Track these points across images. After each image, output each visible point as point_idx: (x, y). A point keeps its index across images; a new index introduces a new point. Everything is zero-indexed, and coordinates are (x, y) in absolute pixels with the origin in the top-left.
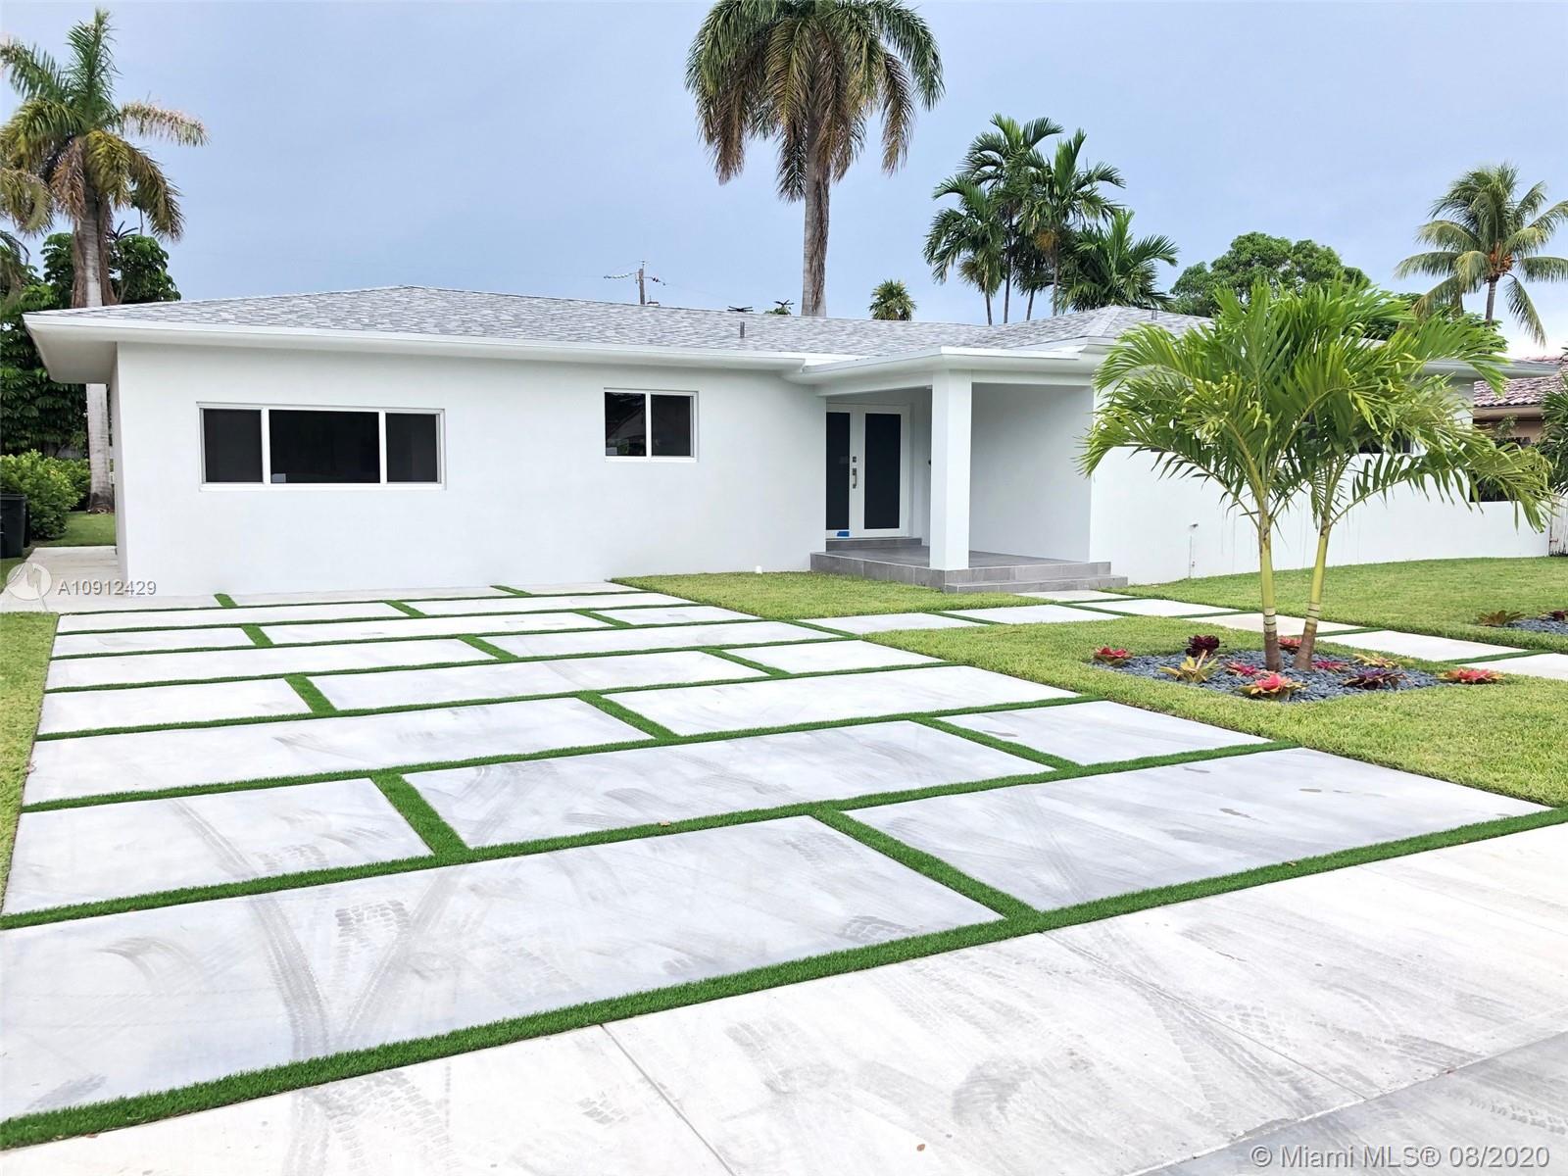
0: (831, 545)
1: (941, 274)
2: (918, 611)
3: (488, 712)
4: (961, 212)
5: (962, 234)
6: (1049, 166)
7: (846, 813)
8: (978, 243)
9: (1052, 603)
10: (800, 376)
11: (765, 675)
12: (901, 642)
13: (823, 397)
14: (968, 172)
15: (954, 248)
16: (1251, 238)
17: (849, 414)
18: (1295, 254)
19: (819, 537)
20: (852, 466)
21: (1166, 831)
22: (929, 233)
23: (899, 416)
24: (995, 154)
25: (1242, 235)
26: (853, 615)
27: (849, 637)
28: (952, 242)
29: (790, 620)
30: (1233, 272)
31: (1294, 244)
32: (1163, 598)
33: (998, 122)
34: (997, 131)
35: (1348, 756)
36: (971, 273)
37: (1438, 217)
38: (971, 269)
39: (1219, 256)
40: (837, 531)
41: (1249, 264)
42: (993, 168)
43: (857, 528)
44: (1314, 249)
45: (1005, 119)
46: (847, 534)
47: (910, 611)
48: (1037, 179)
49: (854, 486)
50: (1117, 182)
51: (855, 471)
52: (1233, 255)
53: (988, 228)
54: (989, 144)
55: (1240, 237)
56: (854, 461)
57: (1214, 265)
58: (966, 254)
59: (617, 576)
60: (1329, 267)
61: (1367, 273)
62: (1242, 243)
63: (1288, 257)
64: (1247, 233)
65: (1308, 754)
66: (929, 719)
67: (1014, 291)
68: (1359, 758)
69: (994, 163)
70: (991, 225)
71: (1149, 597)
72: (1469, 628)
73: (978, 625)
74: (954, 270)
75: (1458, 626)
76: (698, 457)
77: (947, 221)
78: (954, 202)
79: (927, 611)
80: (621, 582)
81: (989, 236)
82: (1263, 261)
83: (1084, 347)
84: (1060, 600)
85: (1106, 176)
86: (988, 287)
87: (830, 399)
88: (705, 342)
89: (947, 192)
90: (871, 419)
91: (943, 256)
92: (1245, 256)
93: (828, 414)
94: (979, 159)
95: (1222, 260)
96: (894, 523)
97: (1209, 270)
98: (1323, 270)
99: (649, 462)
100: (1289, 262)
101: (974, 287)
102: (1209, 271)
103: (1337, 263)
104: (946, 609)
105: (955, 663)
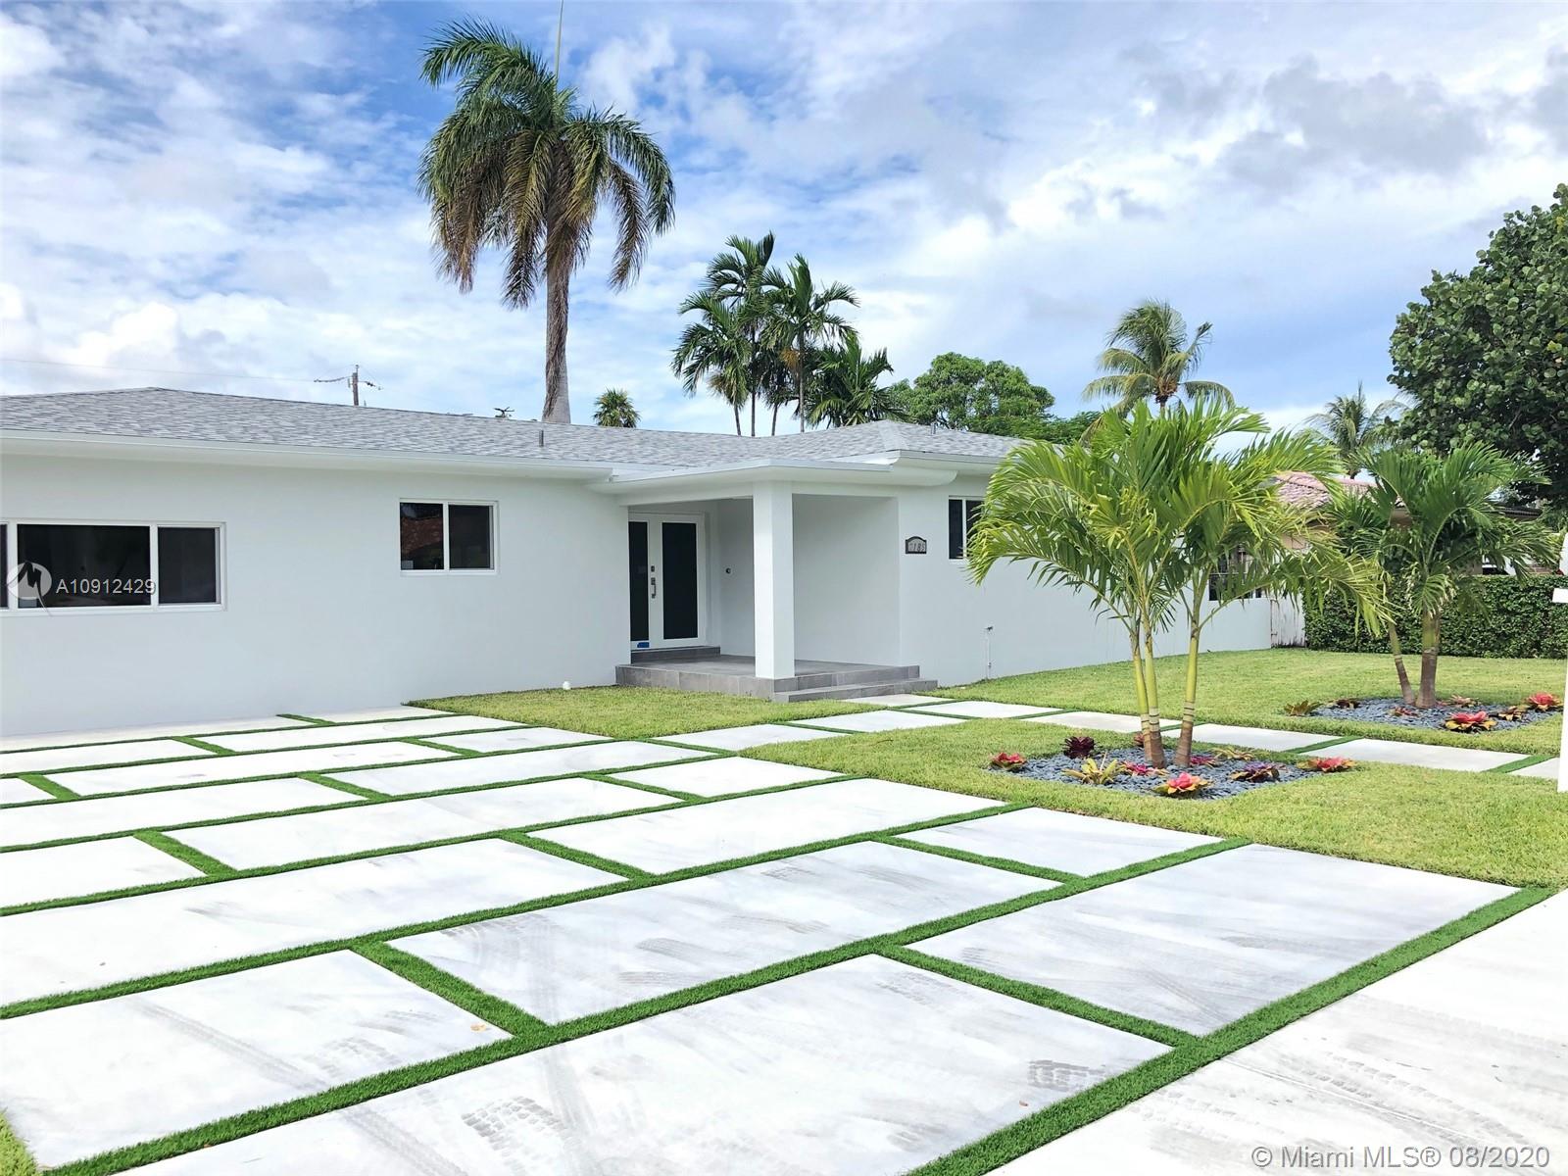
0: (636, 657)
1: (691, 386)
2: (766, 723)
3: (413, 861)
4: (706, 326)
5: (708, 350)
6: (789, 287)
7: (912, 947)
8: (724, 357)
9: (886, 708)
10: (605, 486)
11: (679, 800)
12: (785, 756)
13: (624, 506)
14: (712, 290)
15: (702, 363)
16: (949, 358)
17: (646, 523)
18: (988, 373)
19: (623, 648)
20: (651, 575)
21: (1223, 939)
22: (677, 347)
23: (694, 525)
24: (734, 273)
25: (942, 354)
26: (705, 730)
27: (725, 754)
28: (700, 356)
29: (647, 738)
30: (934, 389)
31: (987, 364)
32: (981, 699)
33: (735, 243)
34: (733, 251)
35: (1302, 849)
36: (719, 387)
37: (1114, 346)
38: (720, 382)
39: (920, 374)
40: (638, 642)
41: (949, 382)
42: (734, 286)
43: (657, 639)
44: (1005, 370)
45: (741, 239)
46: (647, 645)
47: (758, 723)
48: (776, 299)
49: (653, 596)
50: (851, 301)
51: (653, 580)
52: (933, 373)
53: (734, 344)
54: (728, 263)
55: (939, 357)
56: (653, 570)
57: (916, 382)
58: (713, 369)
59: (414, 699)
60: (1019, 385)
61: (1050, 391)
62: (941, 362)
63: (983, 376)
64: (944, 353)
65: (1265, 850)
66: (890, 836)
67: (761, 403)
68: (1315, 850)
69: (734, 281)
70: (738, 341)
71: (967, 699)
72: (1282, 719)
73: (843, 735)
74: (703, 383)
75: (1269, 716)
76: (499, 570)
77: (693, 336)
78: (697, 317)
79: (775, 722)
80: (422, 705)
81: (735, 351)
82: (961, 379)
83: (896, 460)
84: (891, 705)
85: (842, 295)
86: (736, 400)
87: (631, 509)
88: (507, 450)
89: (692, 308)
90: (668, 528)
91: (691, 370)
92: (944, 374)
93: (630, 523)
94: (720, 277)
95: (923, 378)
96: (694, 634)
97: (912, 386)
98: (1015, 388)
99: (447, 577)
100: (983, 380)
101: (723, 400)
102: (912, 388)
103: (1026, 382)
104: (790, 720)
105: (855, 776)
